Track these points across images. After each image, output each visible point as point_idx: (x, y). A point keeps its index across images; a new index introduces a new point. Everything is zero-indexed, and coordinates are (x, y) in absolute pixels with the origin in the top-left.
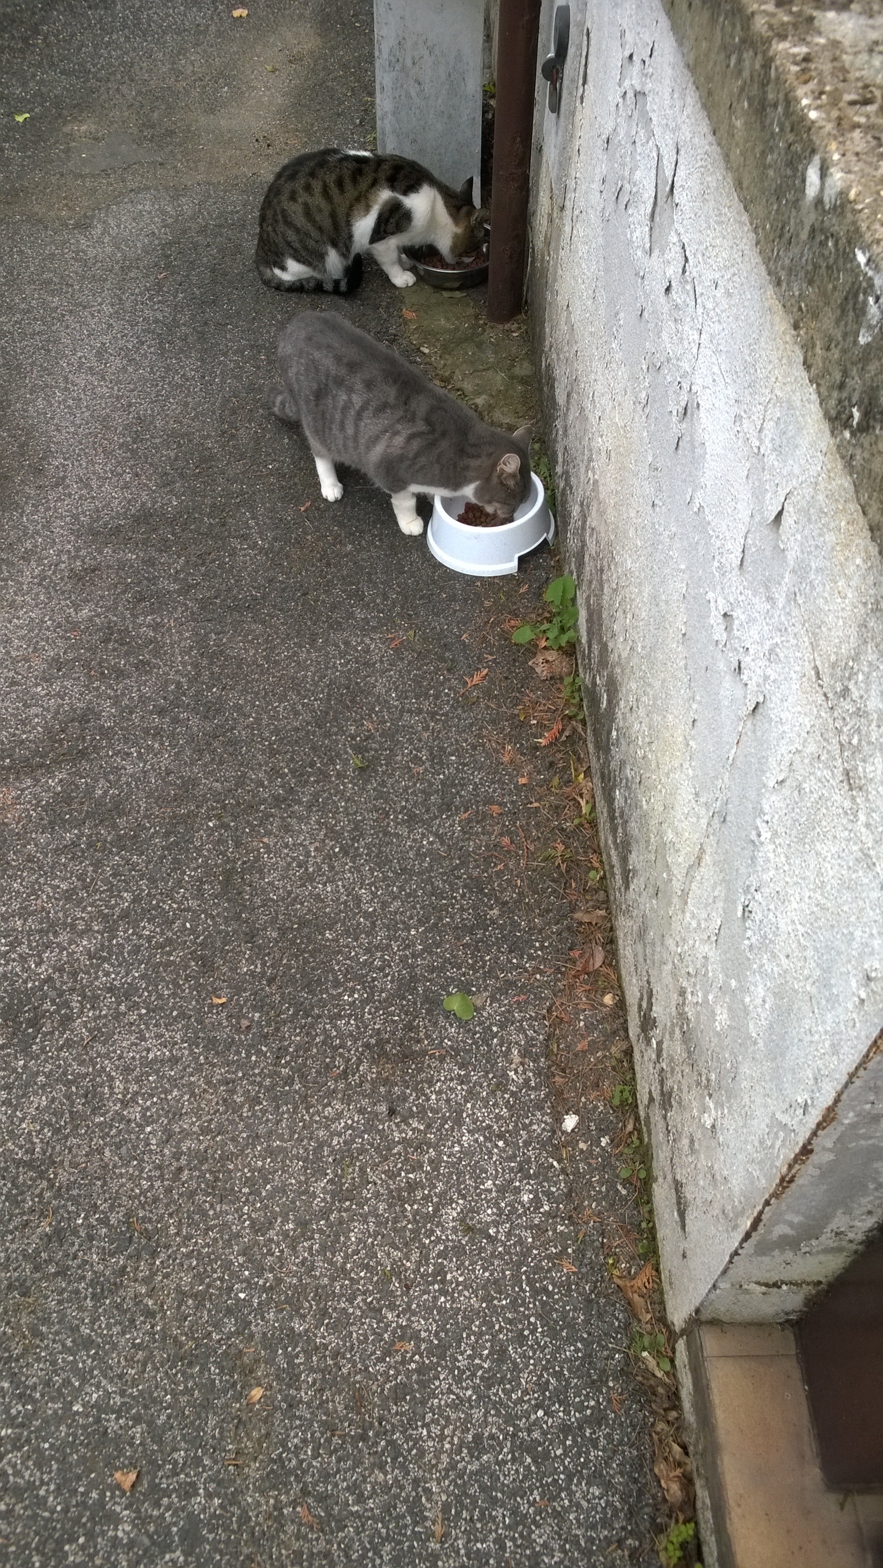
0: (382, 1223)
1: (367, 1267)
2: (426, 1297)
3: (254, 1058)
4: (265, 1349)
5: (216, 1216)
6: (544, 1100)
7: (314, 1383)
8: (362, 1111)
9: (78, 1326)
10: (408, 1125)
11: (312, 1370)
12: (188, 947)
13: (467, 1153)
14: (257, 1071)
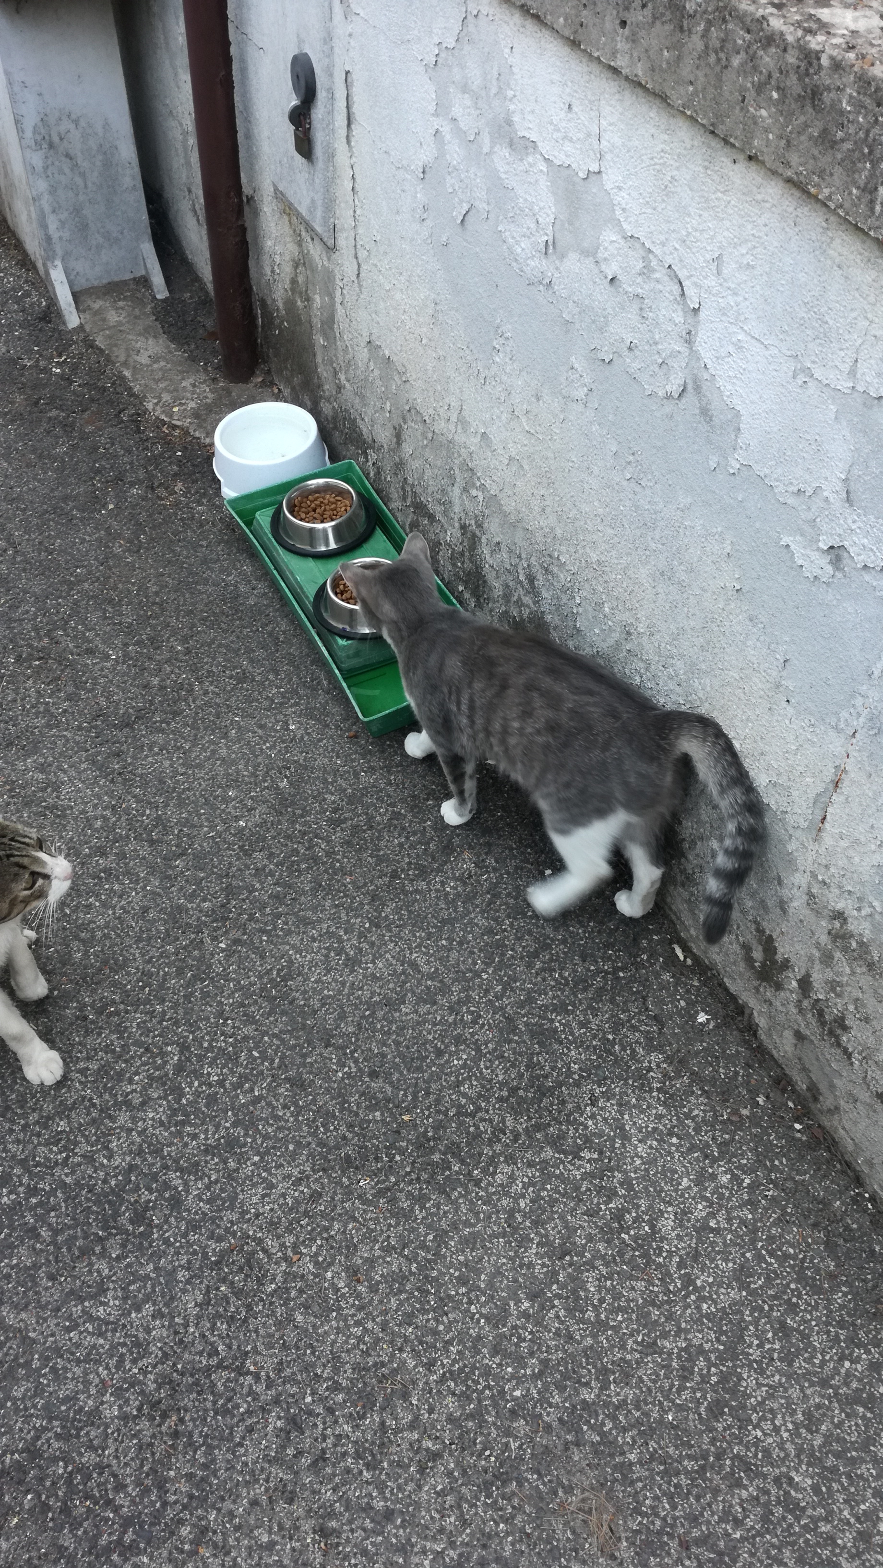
0: (609, 1262)
4: (569, 1432)
6: (690, 1085)
7: (634, 1442)
10: (581, 1158)
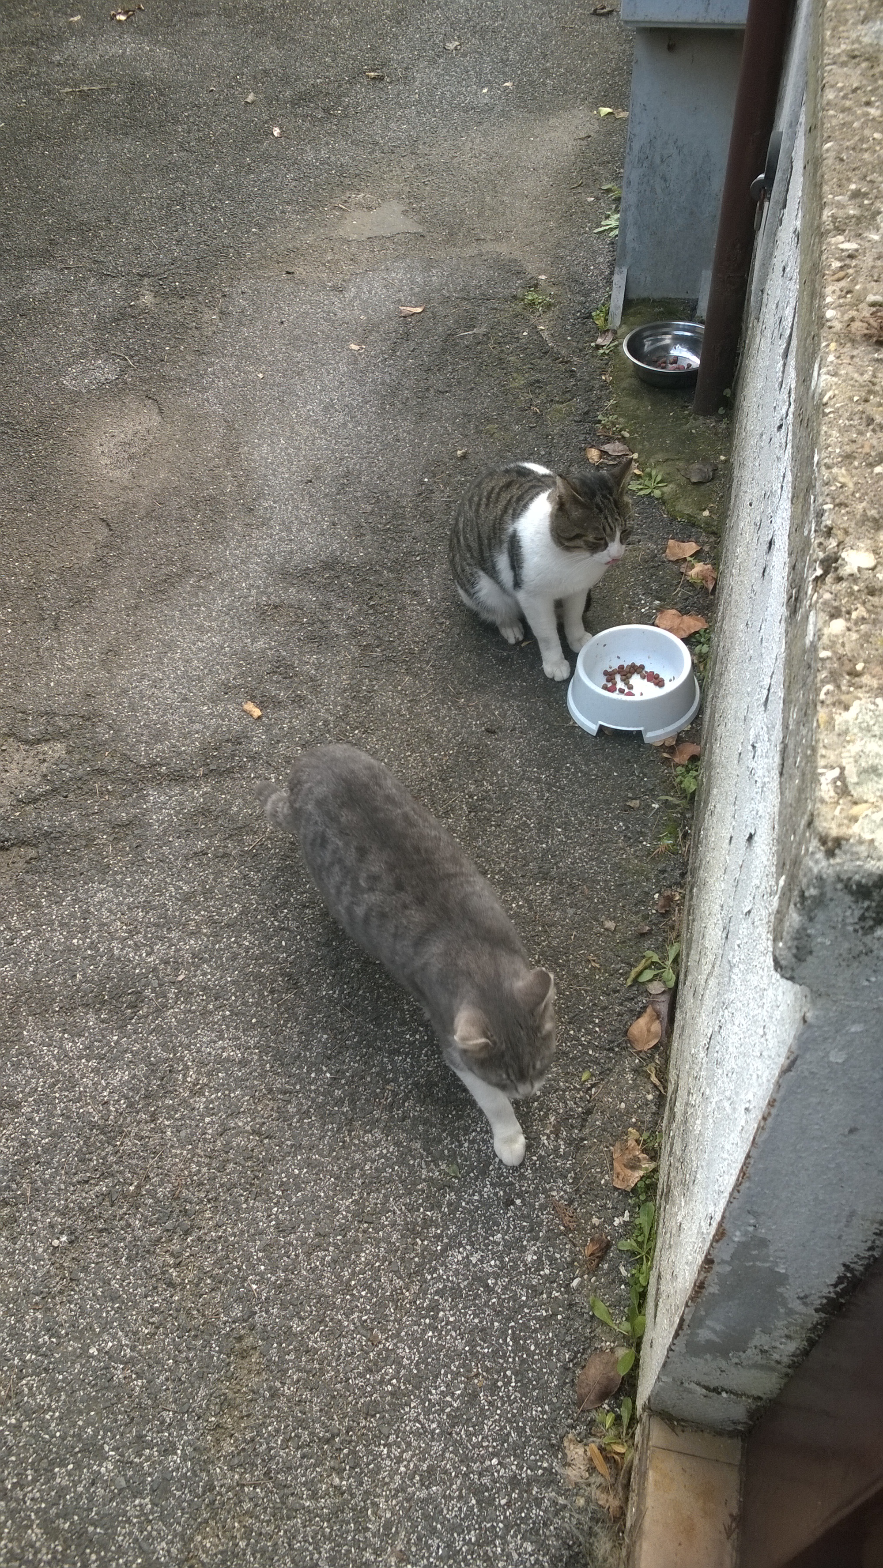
0: (392, 1250)
1: (368, 1287)
2: (416, 1328)
3: (313, 1075)
4: (263, 1340)
5: (247, 1210)
8: (397, 1144)
9: (110, 1280)
10: (437, 1165)
11: (299, 1370)
12: (279, 963)
13: (485, 1204)
14: (313, 1088)
